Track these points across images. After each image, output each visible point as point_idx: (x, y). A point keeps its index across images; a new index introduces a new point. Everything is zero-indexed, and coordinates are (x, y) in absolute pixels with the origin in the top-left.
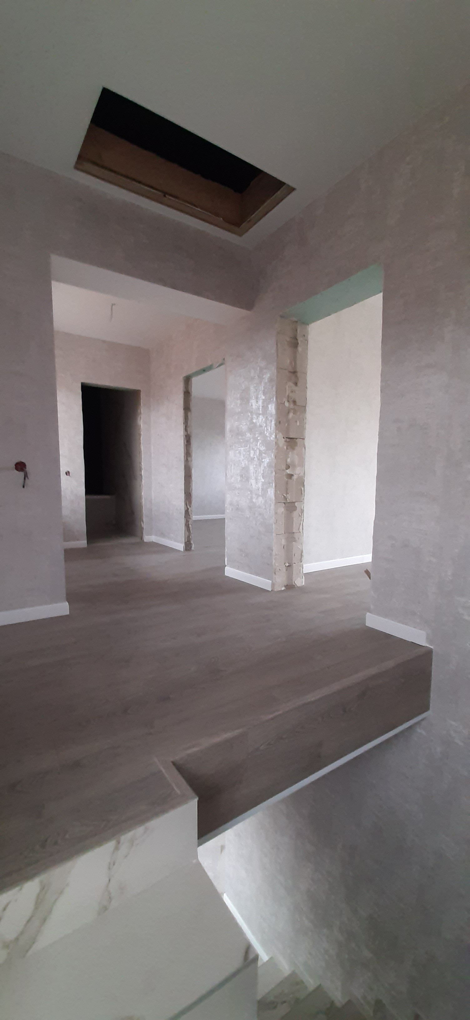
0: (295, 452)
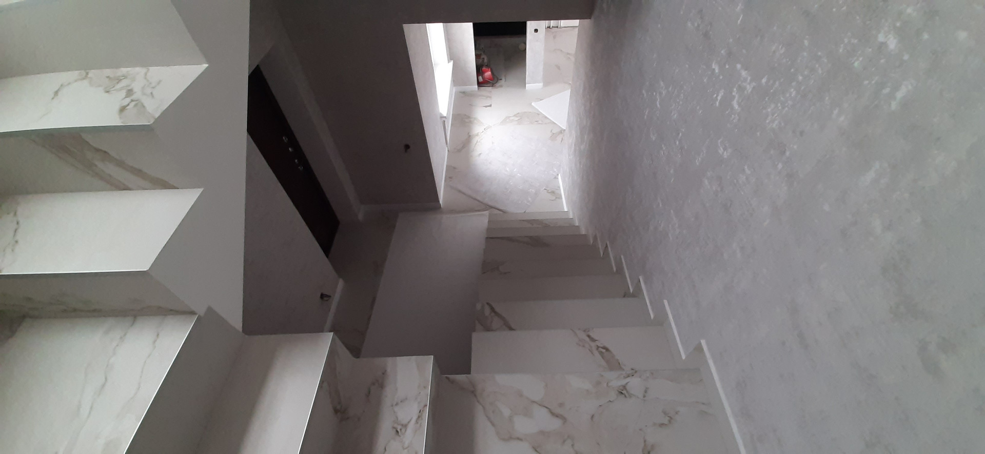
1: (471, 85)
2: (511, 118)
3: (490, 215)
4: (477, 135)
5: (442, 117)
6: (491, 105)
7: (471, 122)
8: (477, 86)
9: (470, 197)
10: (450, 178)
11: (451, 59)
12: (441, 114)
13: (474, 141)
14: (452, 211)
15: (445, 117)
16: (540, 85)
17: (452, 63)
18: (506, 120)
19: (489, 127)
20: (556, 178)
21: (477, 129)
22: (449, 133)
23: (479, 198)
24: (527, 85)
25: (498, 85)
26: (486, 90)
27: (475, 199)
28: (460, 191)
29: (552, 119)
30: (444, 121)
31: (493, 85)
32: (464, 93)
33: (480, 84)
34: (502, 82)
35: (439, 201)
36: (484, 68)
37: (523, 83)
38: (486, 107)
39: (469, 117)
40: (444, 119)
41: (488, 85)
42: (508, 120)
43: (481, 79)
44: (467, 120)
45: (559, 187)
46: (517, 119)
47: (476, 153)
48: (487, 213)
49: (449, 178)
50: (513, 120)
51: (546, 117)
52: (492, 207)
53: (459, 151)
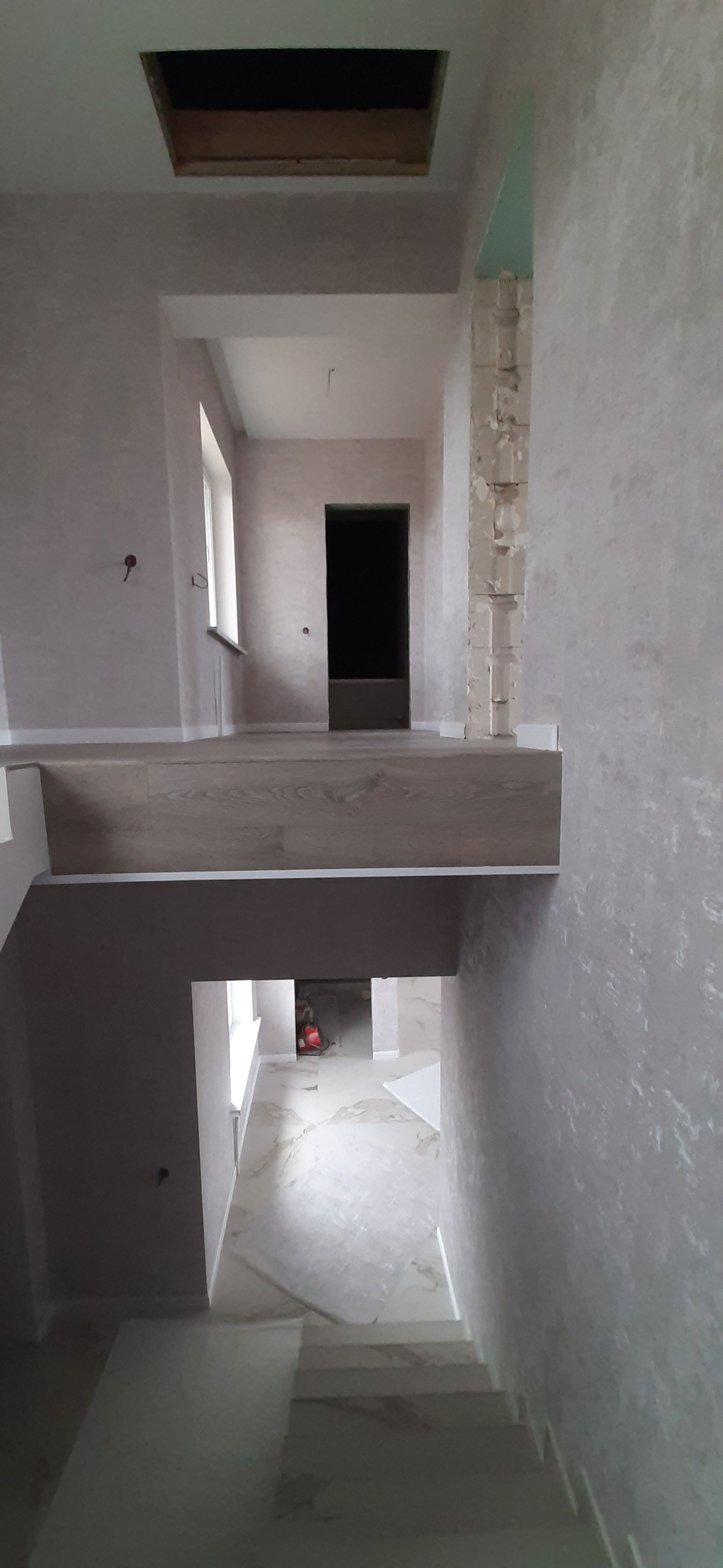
0: (514, 508)
1: (286, 1052)
2: (350, 1110)
3: (307, 1330)
4: (291, 1142)
5: (234, 1112)
6: (316, 1087)
7: (281, 1117)
8: (295, 1055)
9: (268, 1280)
10: (235, 1234)
11: (259, 1015)
12: (233, 1105)
13: (287, 1152)
14: (233, 1318)
15: (239, 1112)
16: (394, 1054)
17: (259, 1021)
18: (341, 1115)
19: (312, 1127)
20: (433, 1236)
21: (292, 1131)
22: (242, 1142)
23: (286, 1285)
24: (374, 1053)
25: (328, 1052)
26: (309, 1061)
27: (278, 1287)
28: (250, 1267)
29: (417, 1113)
30: (237, 1118)
31: (321, 1053)
32: (274, 1065)
33: (300, 1051)
34: (335, 1048)
35: (206, 1292)
36: (307, 1028)
37: (367, 1050)
38: (309, 1089)
39: (279, 1108)
40: (237, 1115)
41: (314, 1053)
42: (344, 1114)
43: (302, 1043)
44: (275, 1114)
45: (440, 1258)
46: (359, 1111)
47: (285, 1181)
48: (297, 1322)
49: (232, 1234)
50: (352, 1113)
51: (408, 1110)
52: (309, 1307)
53: (256, 1175)
